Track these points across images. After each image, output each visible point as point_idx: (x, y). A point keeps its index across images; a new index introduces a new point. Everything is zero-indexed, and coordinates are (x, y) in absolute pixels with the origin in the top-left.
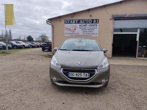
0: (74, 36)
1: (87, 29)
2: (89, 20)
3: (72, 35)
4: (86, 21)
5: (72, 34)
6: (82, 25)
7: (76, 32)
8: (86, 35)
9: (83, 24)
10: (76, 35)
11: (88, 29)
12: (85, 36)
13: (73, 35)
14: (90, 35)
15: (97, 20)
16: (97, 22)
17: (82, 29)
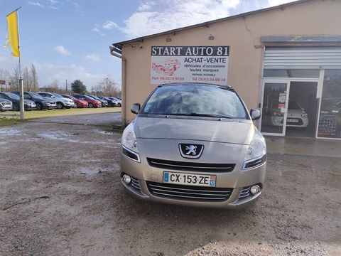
1: (202, 68)
2: (207, 47)
4: (200, 50)
5: (168, 78)
6: (190, 60)
8: (201, 81)
9: (194, 57)
11: (205, 68)
14: (210, 82)
15: (226, 48)
16: (226, 54)
17: (192, 68)
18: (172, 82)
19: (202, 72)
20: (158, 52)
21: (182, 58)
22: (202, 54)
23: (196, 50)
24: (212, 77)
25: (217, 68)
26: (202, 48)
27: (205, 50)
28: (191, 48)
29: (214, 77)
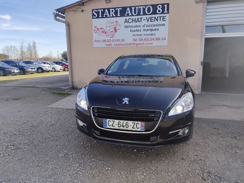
0: (113, 46)
1: (142, 28)
2: (146, 6)
3: (109, 43)
4: (139, 10)
5: (109, 41)
6: (130, 21)
7: (117, 36)
8: (141, 42)
9: (134, 17)
10: (118, 43)
11: (145, 28)
12: (137, 44)
13: (111, 45)
14: (150, 42)
15: (166, 6)
16: (166, 12)
17: (132, 29)
18: (113, 43)
19: (142, 33)
20: (98, 15)
21: (121, 20)
22: (142, 13)
23: (135, 9)
24: (152, 37)
25: (157, 28)
26: (142, 7)
27: (144, 9)
29: (155, 37)
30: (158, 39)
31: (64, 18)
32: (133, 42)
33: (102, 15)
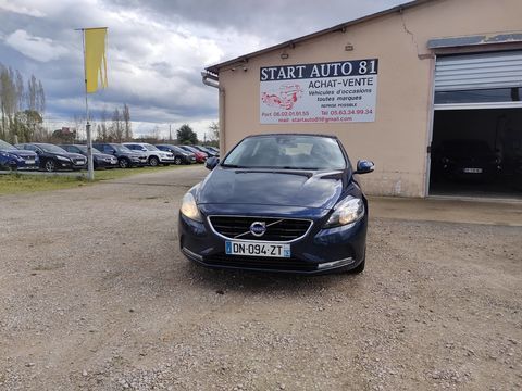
0: (291, 121)
1: (336, 96)
2: (342, 63)
3: (283, 118)
4: (332, 69)
5: (284, 114)
6: (317, 84)
7: (297, 107)
8: (334, 116)
9: (323, 80)
10: (299, 117)
11: (341, 95)
12: (327, 120)
13: (288, 120)
14: (348, 116)
15: (373, 62)
16: (373, 71)
17: (320, 96)
18: (290, 118)
19: (336, 102)
20: (269, 77)
21: (304, 83)
22: (336, 74)
23: (326, 68)
24: (351, 108)
25: (358, 95)
26: (336, 65)
27: (339, 68)
28: (319, 66)
29: (355, 109)
30: (359, 112)
31: (217, 79)
32: (321, 116)
33: (276, 76)
